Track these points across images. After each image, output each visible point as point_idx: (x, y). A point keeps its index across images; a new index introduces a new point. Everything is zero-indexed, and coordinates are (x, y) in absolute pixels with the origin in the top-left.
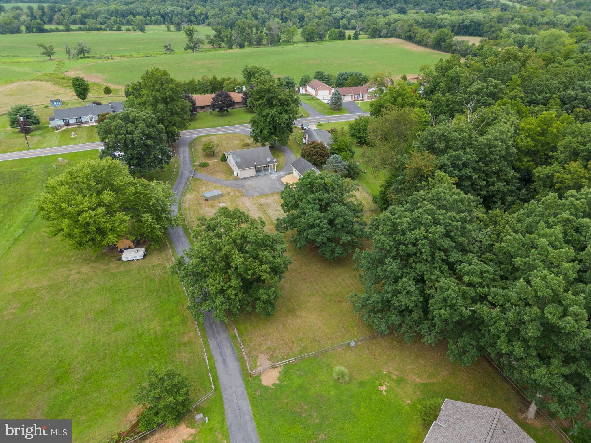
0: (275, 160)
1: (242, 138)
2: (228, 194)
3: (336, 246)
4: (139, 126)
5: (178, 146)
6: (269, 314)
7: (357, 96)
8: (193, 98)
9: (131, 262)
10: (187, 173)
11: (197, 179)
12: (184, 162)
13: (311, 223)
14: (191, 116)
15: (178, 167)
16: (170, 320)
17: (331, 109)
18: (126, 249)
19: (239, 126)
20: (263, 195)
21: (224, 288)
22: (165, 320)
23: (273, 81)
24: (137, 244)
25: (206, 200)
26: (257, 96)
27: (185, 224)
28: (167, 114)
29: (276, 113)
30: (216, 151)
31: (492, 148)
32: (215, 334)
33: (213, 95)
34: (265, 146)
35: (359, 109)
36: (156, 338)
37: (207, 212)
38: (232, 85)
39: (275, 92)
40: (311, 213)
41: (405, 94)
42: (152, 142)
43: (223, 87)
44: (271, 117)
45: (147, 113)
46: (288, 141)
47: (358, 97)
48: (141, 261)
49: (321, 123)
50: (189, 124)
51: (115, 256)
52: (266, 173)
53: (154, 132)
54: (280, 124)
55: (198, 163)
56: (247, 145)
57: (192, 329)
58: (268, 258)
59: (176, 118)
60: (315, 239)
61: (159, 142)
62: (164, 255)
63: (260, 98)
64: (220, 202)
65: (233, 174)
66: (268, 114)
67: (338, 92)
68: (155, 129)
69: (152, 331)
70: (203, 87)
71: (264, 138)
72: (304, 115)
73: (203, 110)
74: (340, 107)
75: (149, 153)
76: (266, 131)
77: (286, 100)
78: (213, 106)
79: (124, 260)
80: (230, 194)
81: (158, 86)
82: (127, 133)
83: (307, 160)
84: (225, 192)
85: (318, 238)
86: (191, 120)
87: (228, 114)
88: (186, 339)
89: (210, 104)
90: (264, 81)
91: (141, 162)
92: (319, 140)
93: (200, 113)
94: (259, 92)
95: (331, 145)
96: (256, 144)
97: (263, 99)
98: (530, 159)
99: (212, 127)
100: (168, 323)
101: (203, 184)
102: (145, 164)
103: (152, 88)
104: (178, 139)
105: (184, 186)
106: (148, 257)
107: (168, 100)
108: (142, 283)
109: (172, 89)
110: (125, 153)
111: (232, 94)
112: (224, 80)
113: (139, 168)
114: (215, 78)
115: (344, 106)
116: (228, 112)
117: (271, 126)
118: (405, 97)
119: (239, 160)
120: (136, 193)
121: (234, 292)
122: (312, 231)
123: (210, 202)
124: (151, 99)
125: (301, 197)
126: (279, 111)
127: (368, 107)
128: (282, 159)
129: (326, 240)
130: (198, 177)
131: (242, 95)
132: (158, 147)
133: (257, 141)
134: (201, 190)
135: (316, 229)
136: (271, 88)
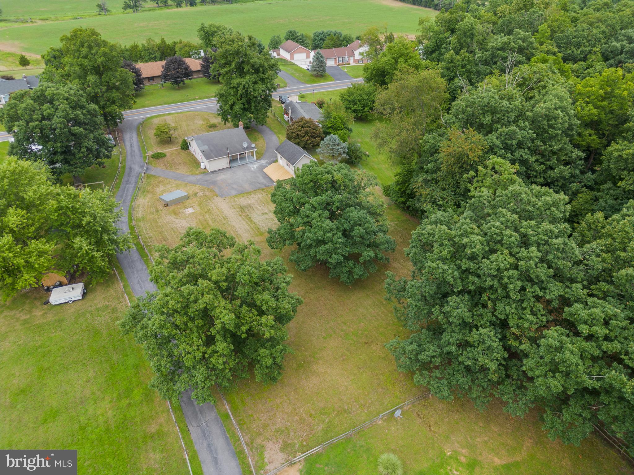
0: (253, 145)
1: (206, 116)
2: (196, 195)
3: (354, 265)
4: (59, 107)
5: (122, 132)
6: (274, 379)
7: (341, 59)
8: (137, 67)
9: (64, 305)
10: (137, 169)
11: (151, 175)
12: (132, 152)
13: (320, 238)
14: (136, 90)
15: (124, 160)
16: (128, 397)
17: (312, 75)
18: (55, 287)
19: (201, 102)
20: (243, 193)
21: (207, 356)
22: (120, 398)
23: (242, 40)
24: (72, 279)
25: (166, 205)
26: (223, 62)
27: (140, 243)
28: (101, 89)
29: (250, 83)
30: (173, 136)
31: (551, 120)
32: (196, 415)
33: (164, 62)
34: (238, 126)
35: (345, 76)
36: (108, 430)
37: (168, 223)
38: (187, 49)
39: (246, 55)
40: (319, 223)
41: (408, 54)
42: (82, 129)
43: (175, 53)
44: (244, 88)
45: (71, 89)
46: (267, 119)
47: (343, 61)
48: (79, 303)
49: (303, 93)
50: (135, 102)
51: (41, 298)
52: (243, 162)
53: (84, 115)
54: (256, 97)
55: (151, 153)
56: (213, 127)
57: (161, 408)
58: (270, 304)
59: (115, 95)
60: (327, 260)
61: (92, 128)
62: (112, 291)
63: (226, 64)
64: (186, 207)
65: (200, 166)
66: (239, 84)
67: (320, 54)
68: (84, 111)
69: (101, 419)
70: (150, 53)
71: (236, 116)
72: (281, 85)
73: (151, 82)
74: (323, 74)
75: (79, 146)
76: (237, 107)
77: (262, 66)
78: (165, 77)
79: (53, 304)
80: (199, 195)
81: (84, 51)
82: (43, 118)
83: (295, 143)
84: (191, 192)
85: (330, 257)
86: (137, 96)
87: (185, 87)
88: (154, 428)
89: (160, 74)
90: (230, 41)
91: (69, 158)
92: (307, 117)
93: (148, 86)
94: (224, 56)
95: (323, 122)
96: (225, 124)
97: (230, 65)
98: (592, 132)
99: (165, 104)
100: (125, 402)
101: (160, 182)
102: (75, 161)
103: (77, 54)
104: (121, 122)
105: (135, 187)
106: (89, 297)
107: (101, 69)
108: (82, 339)
109: (105, 54)
110: (44, 146)
111: (188, 60)
112: (175, 43)
113: (67, 167)
114: (163, 41)
115: (328, 72)
116: (184, 83)
117: (244, 100)
118: (408, 57)
119: (206, 148)
120: (60, 208)
121: (221, 360)
122: (322, 248)
123: (171, 208)
124: (77, 68)
125: (302, 200)
126: (253, 80)
127: (362, 72)
128: (261, 142)
129: (342, 259)
130: (152, 173)
131: (200, 61)
132: (92, 136)
133: (226, 120)
134: (158, 191)
135: (327, 246)
136: (241, 50)
